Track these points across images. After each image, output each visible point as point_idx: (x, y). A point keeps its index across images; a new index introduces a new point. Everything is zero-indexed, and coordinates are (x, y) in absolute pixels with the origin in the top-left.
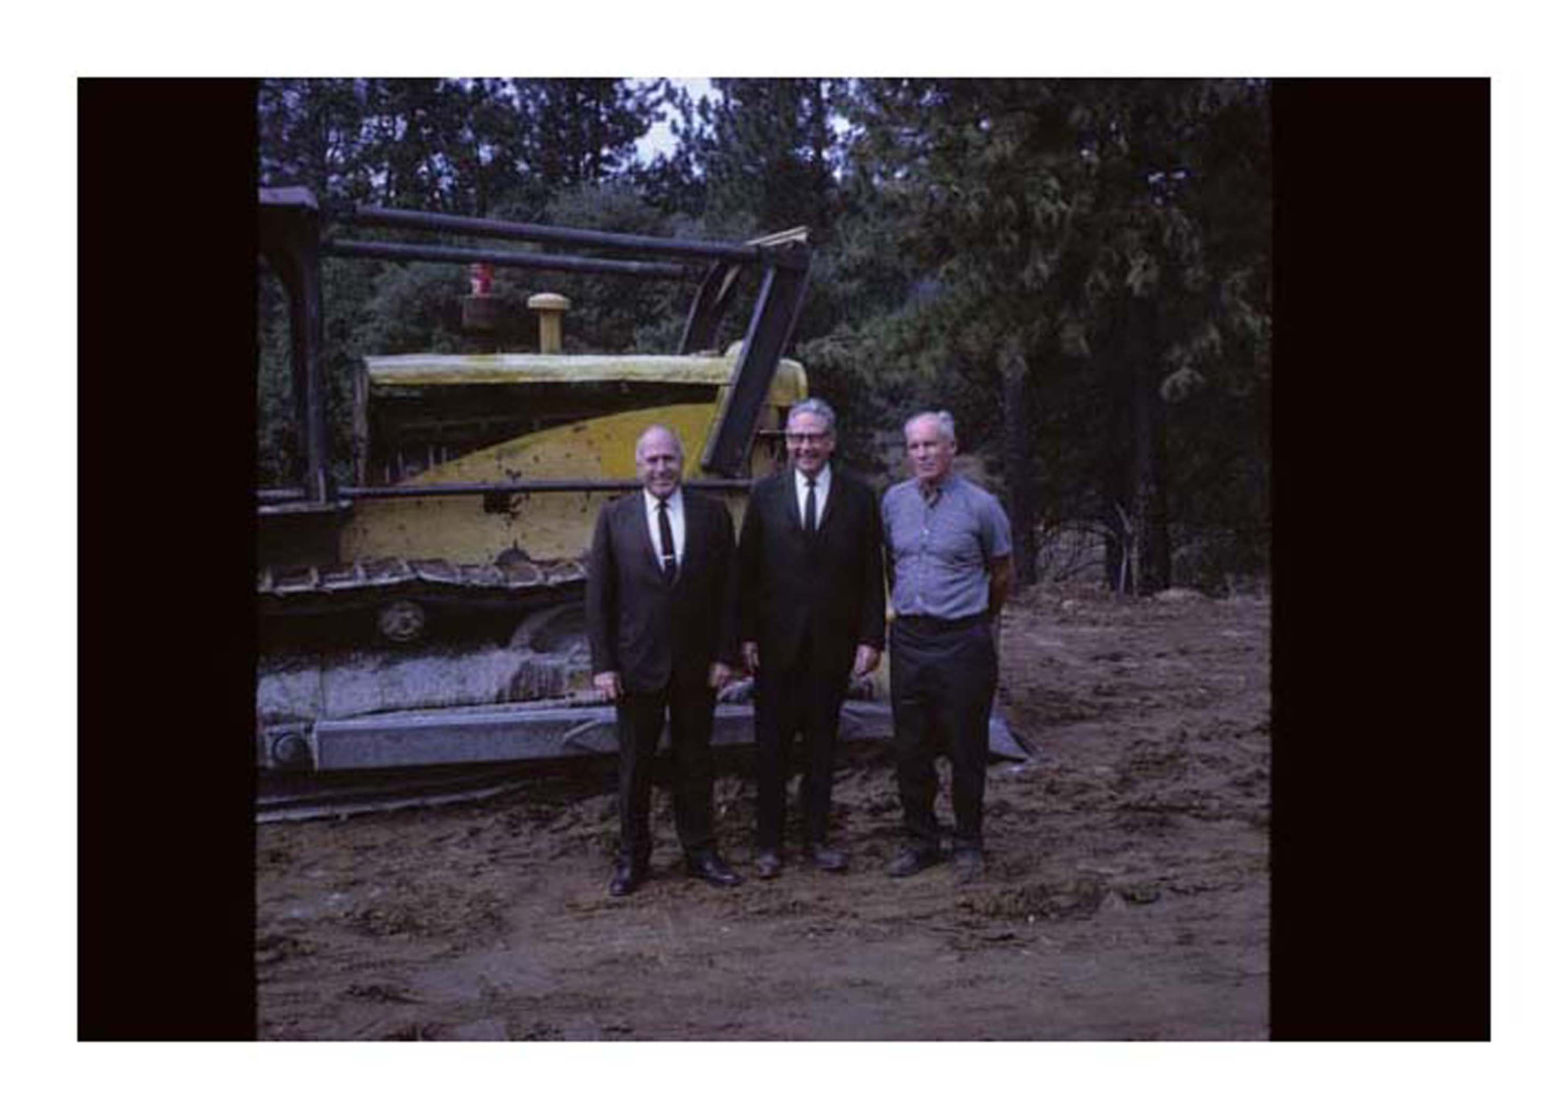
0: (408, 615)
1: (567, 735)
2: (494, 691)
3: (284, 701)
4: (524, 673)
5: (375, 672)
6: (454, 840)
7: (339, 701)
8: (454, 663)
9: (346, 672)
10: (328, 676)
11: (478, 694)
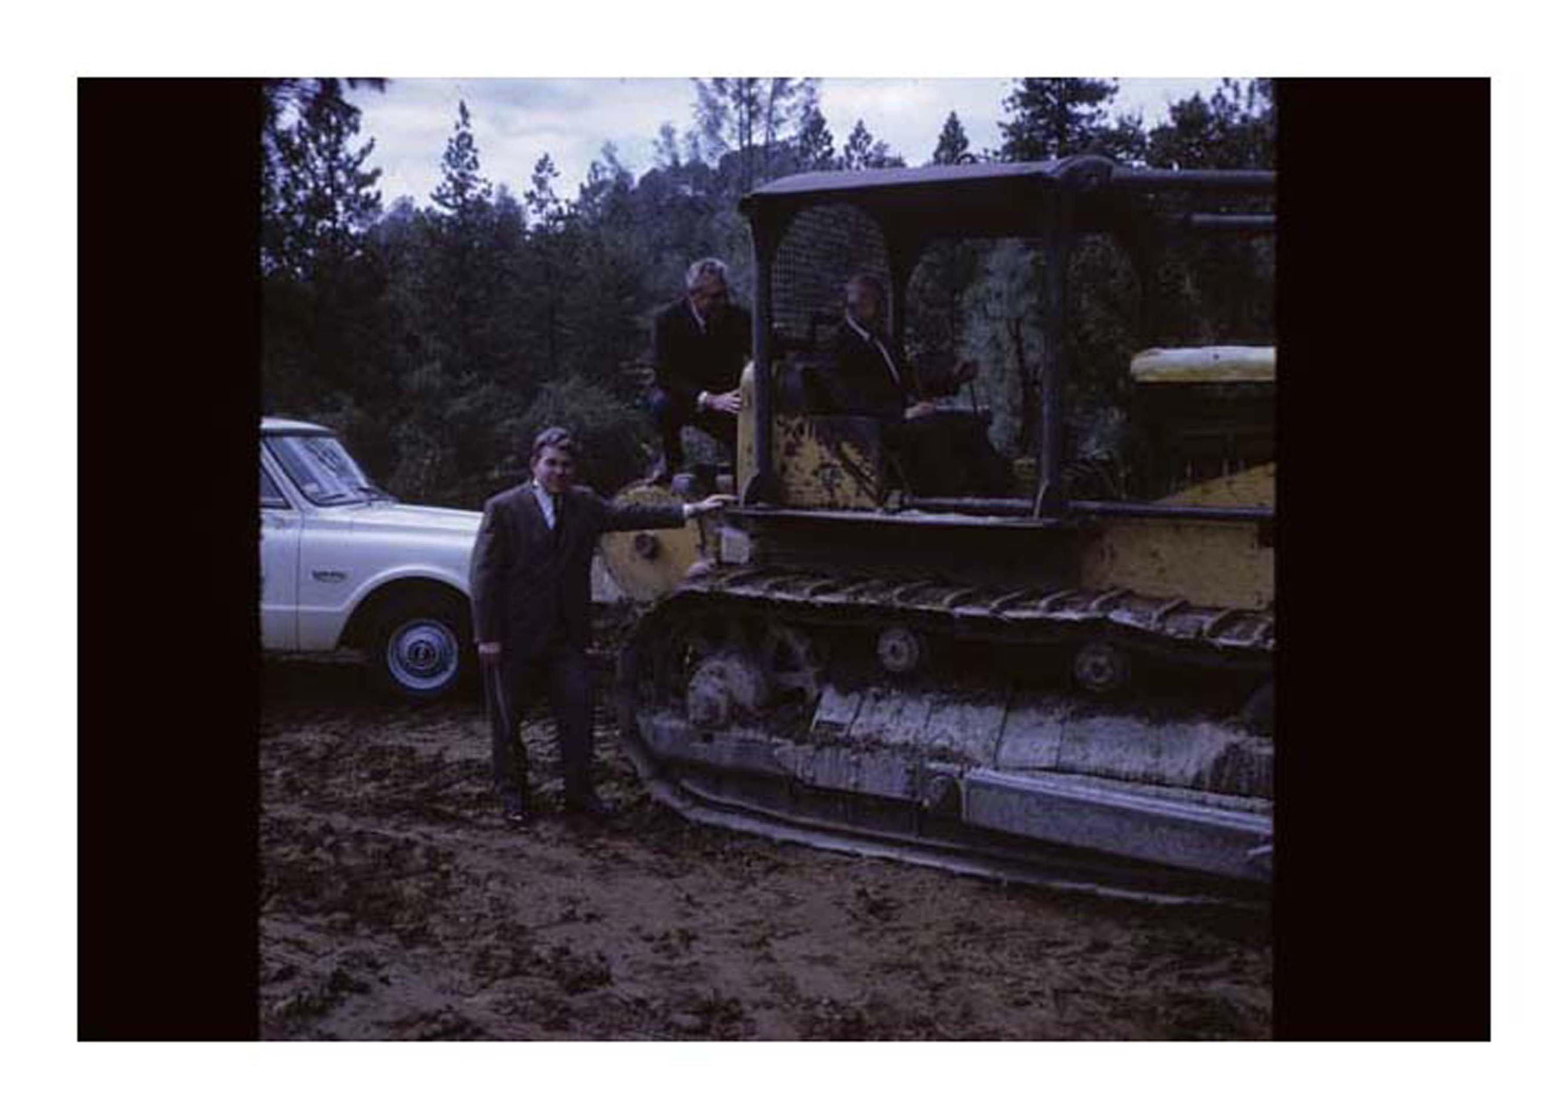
0: (1102, 660)
1: (1252, 852)
2: (1191, 772)
3: (957, 735)
4: (1231, 758)
5: (1062, 722)
6: (1060, 951)
7: (1015, 748)
8: (1154, 731)
9: (1033, 716)
10: (1012, 717)
11: (1171, 774)
